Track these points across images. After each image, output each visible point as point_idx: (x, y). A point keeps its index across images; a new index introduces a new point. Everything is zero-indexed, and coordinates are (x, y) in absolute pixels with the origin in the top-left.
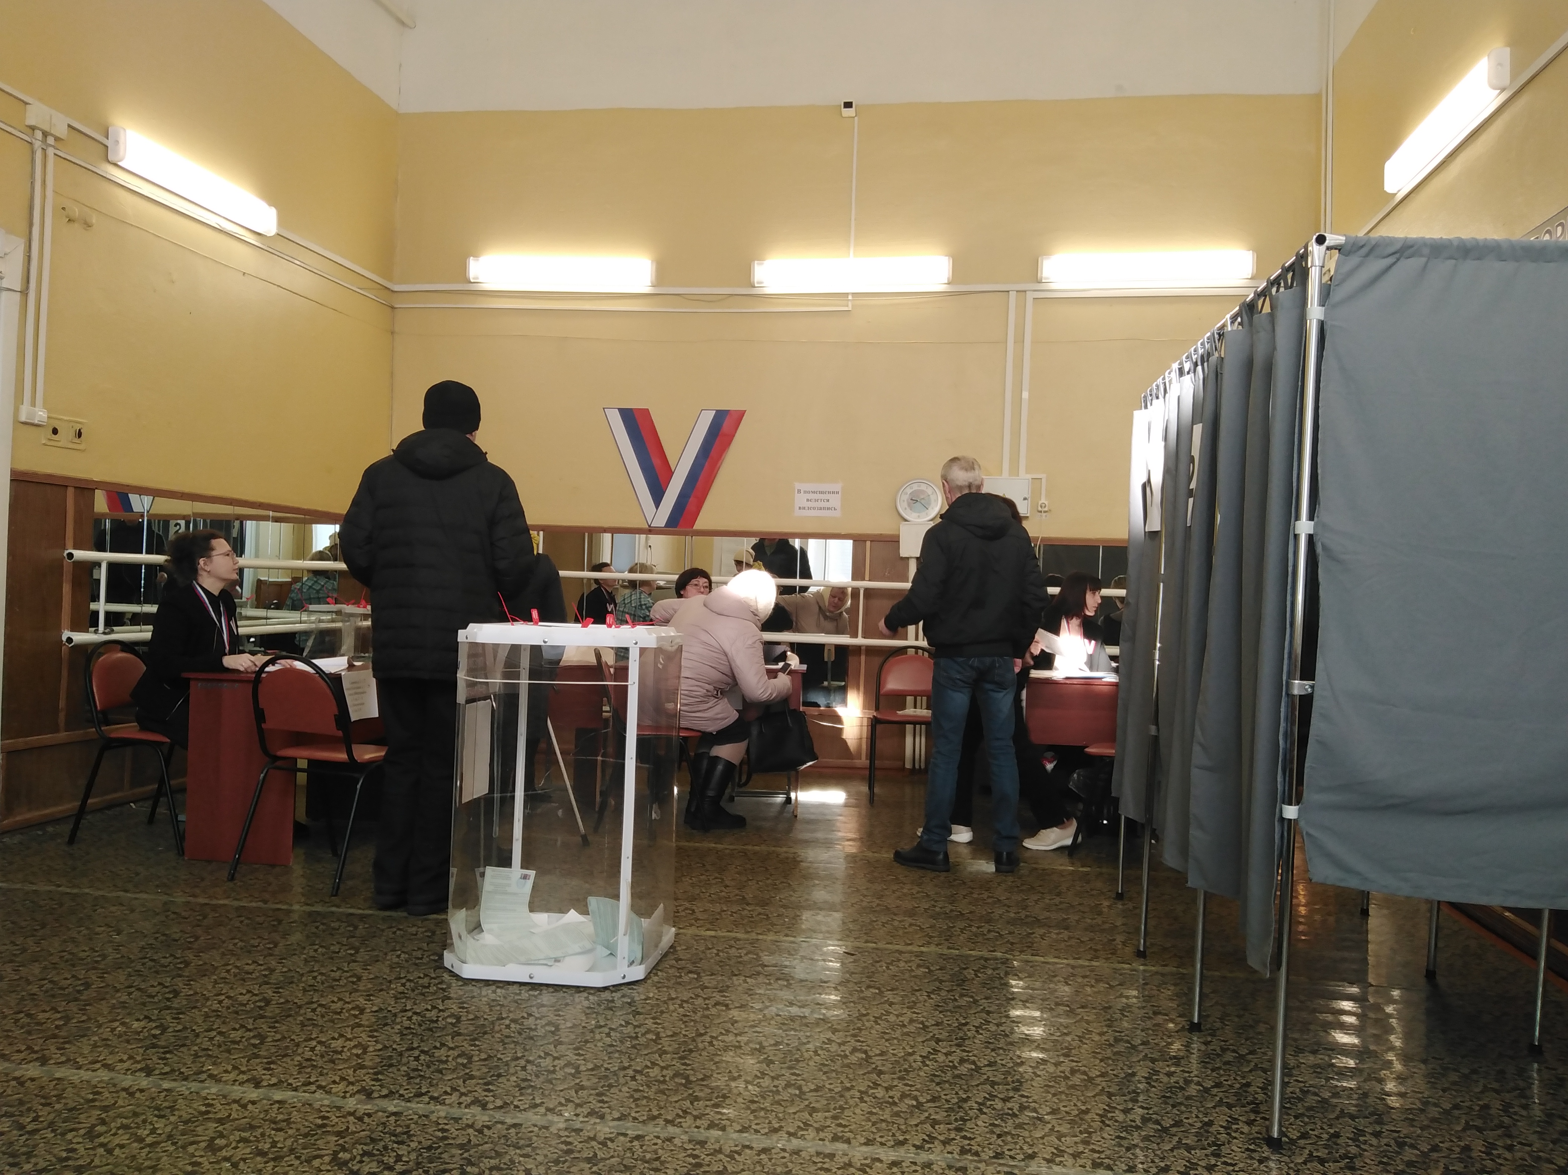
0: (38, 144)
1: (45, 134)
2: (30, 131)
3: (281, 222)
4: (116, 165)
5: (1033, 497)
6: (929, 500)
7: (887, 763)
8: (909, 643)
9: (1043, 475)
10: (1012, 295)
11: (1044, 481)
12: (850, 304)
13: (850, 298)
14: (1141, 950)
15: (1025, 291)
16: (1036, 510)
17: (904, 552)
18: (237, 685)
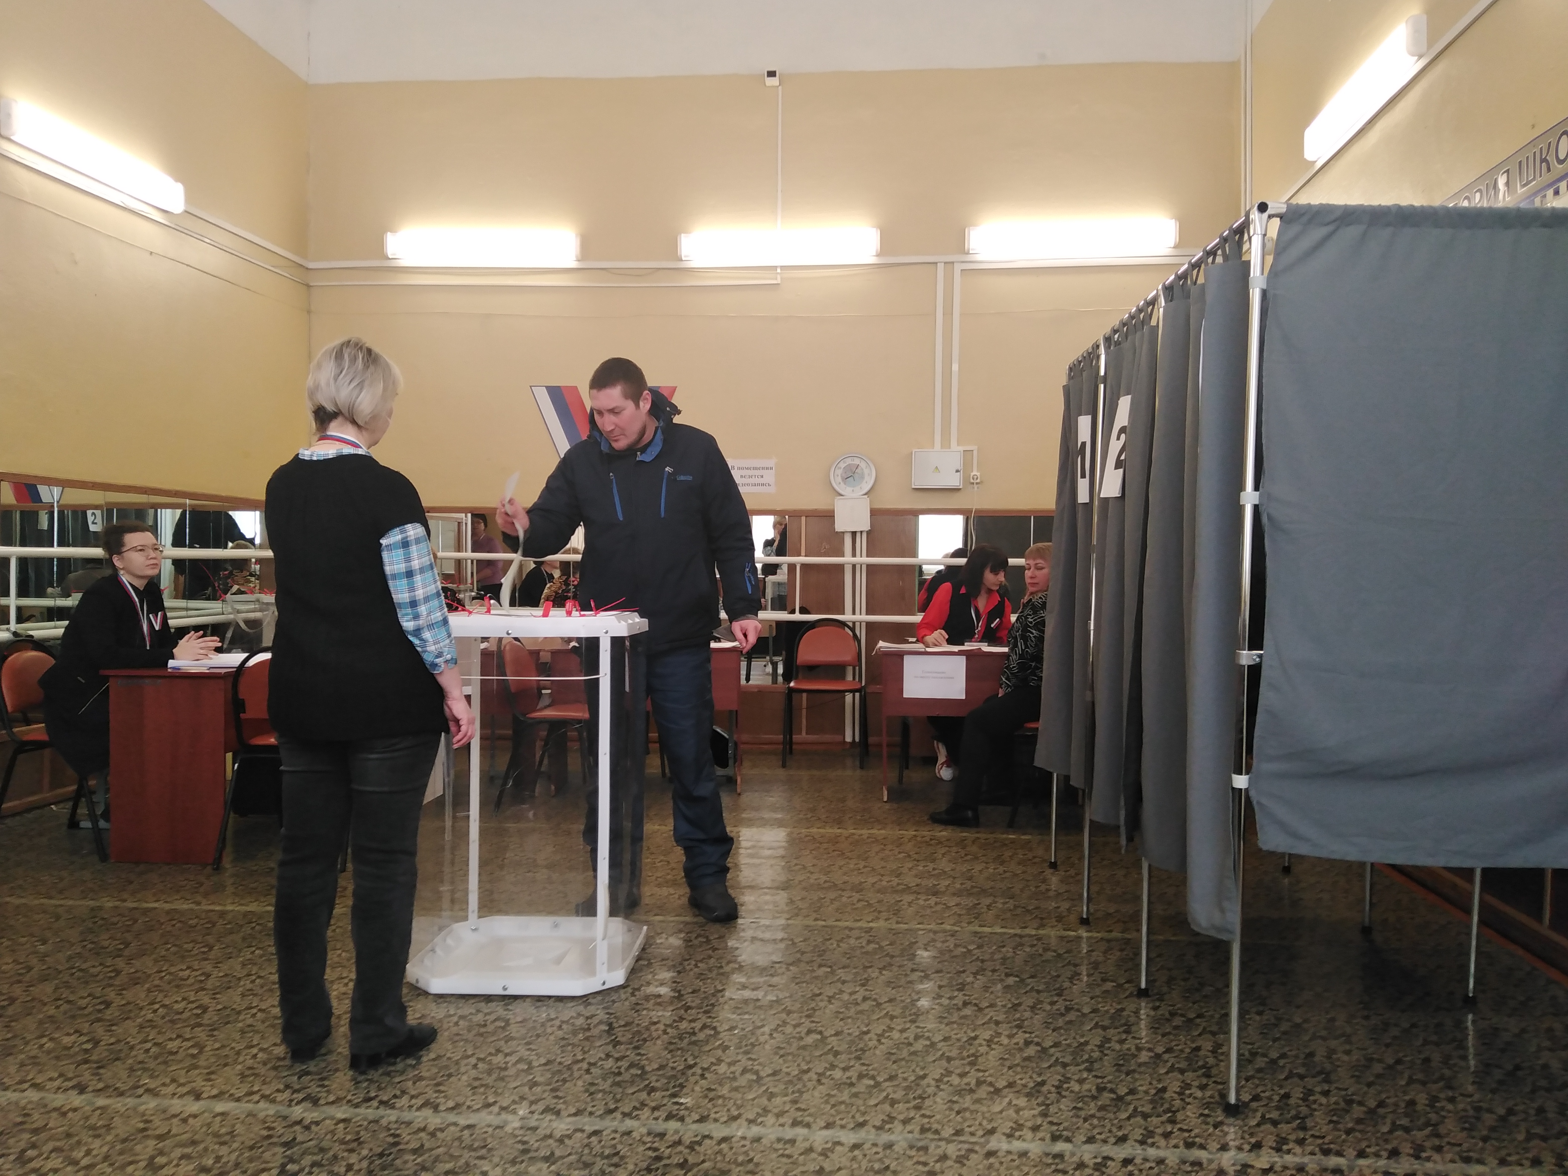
3: (189, 199)
4: (8, 139)
5: (965, 469)
6: (863, 474)
7: (828, 738)
8: (847, 617)
9: (974, 448)
10: (941, 266)
11: (975, 453)
12: (779, 277)
13: (779, 270)
14: (1085, 916)
15: (953, 263)
16: (969, 482)
17: (839, 527)
18: (159, 681)
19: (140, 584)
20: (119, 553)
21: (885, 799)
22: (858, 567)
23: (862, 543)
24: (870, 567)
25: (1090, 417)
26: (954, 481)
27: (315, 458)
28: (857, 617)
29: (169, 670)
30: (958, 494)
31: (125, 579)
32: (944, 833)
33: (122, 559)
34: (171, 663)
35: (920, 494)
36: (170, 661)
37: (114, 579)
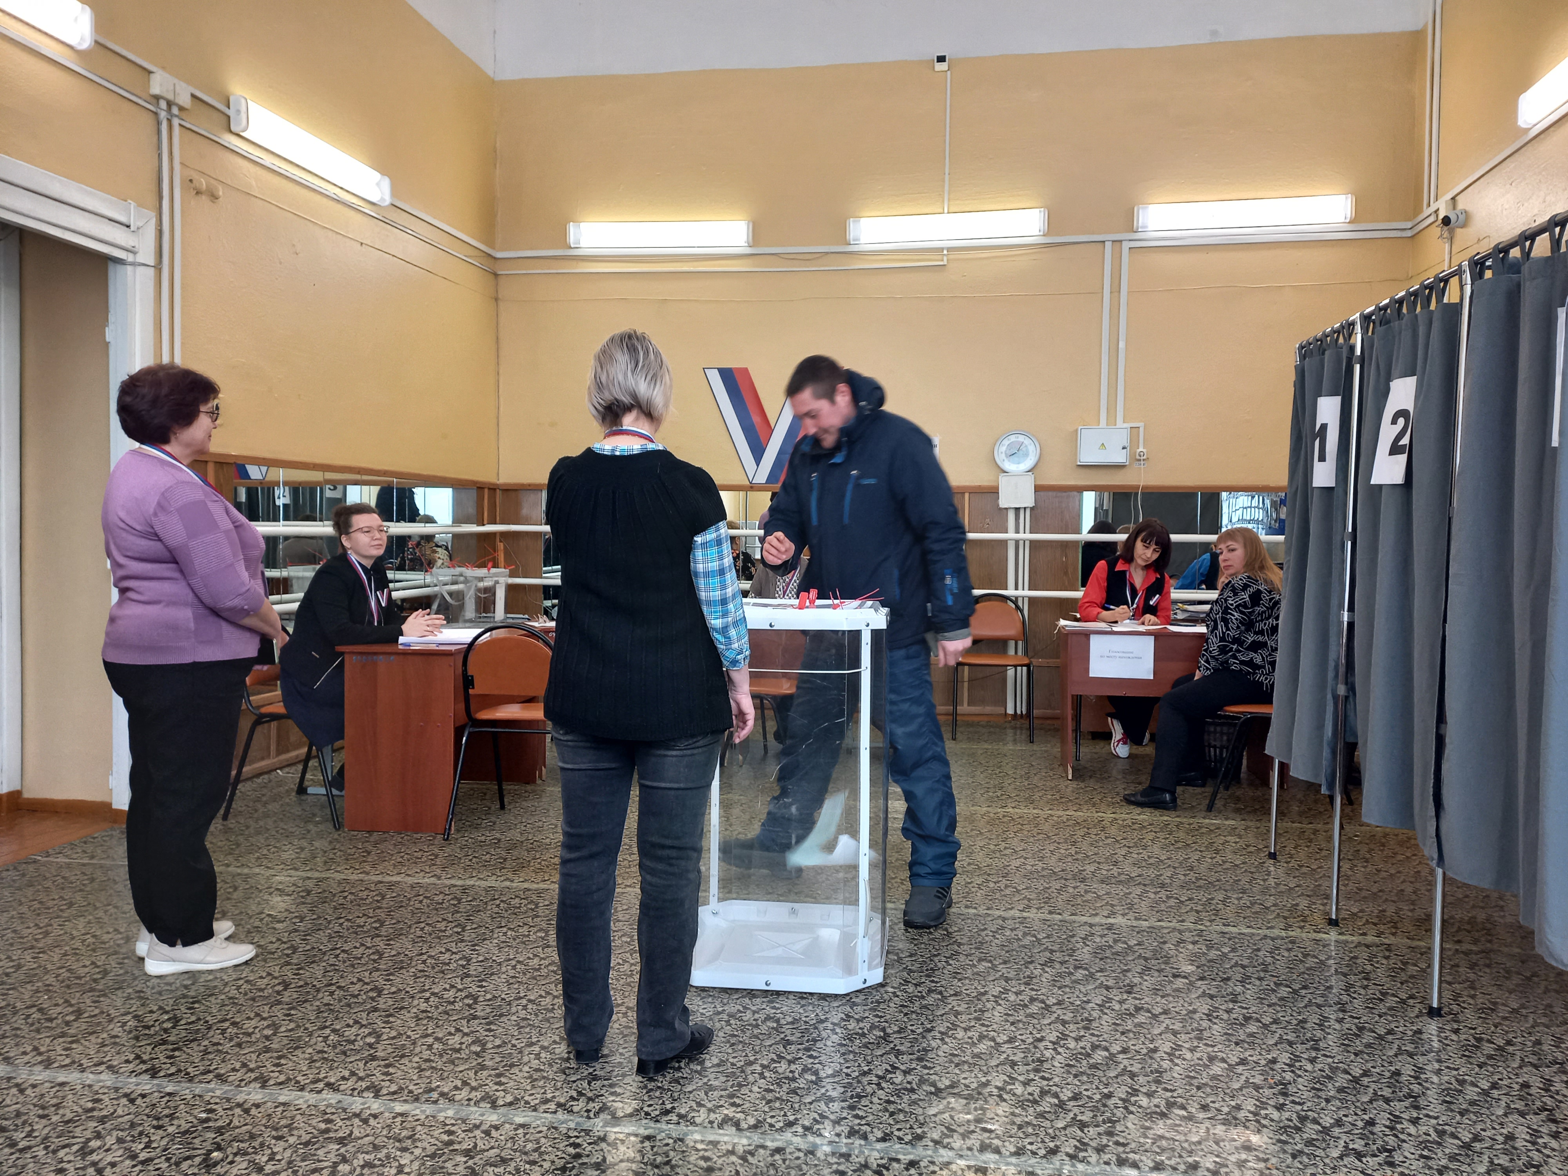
0: (163, 115)
1: (170, 104)
2: (155, 101)
3: (394, 192)
4: (238, 135)
5: (1130, 447)
6: (1027, 451)
7: (988, 709)
8: (1010, 592)
9: (1141, 425)
10: (1108, 245)
11: (1141, 429)
12: (945, 258)
13: (945, 252)
14: (1334, 917)
15: (1121, 241)
16: (1136, 459)
17: (1003, 503)
18: (392, 658)
19: (368, 564)
20: (347, 533)
21: (1070, 777)
22: (1021, 543)
23: (1026, 519)
24: (1032, 543)
25: (1338, 400)
26: (1120, 457)
27: (618, 453)
28: (1020, 593)
29: (400, 647)
30: (1123, 471)
31: (353, 557)
32: (1145, 816)
33: (349, 539)
34: (401, 640)
35: (1084, 471)
36: (401, 638)
37: (343, 558)
